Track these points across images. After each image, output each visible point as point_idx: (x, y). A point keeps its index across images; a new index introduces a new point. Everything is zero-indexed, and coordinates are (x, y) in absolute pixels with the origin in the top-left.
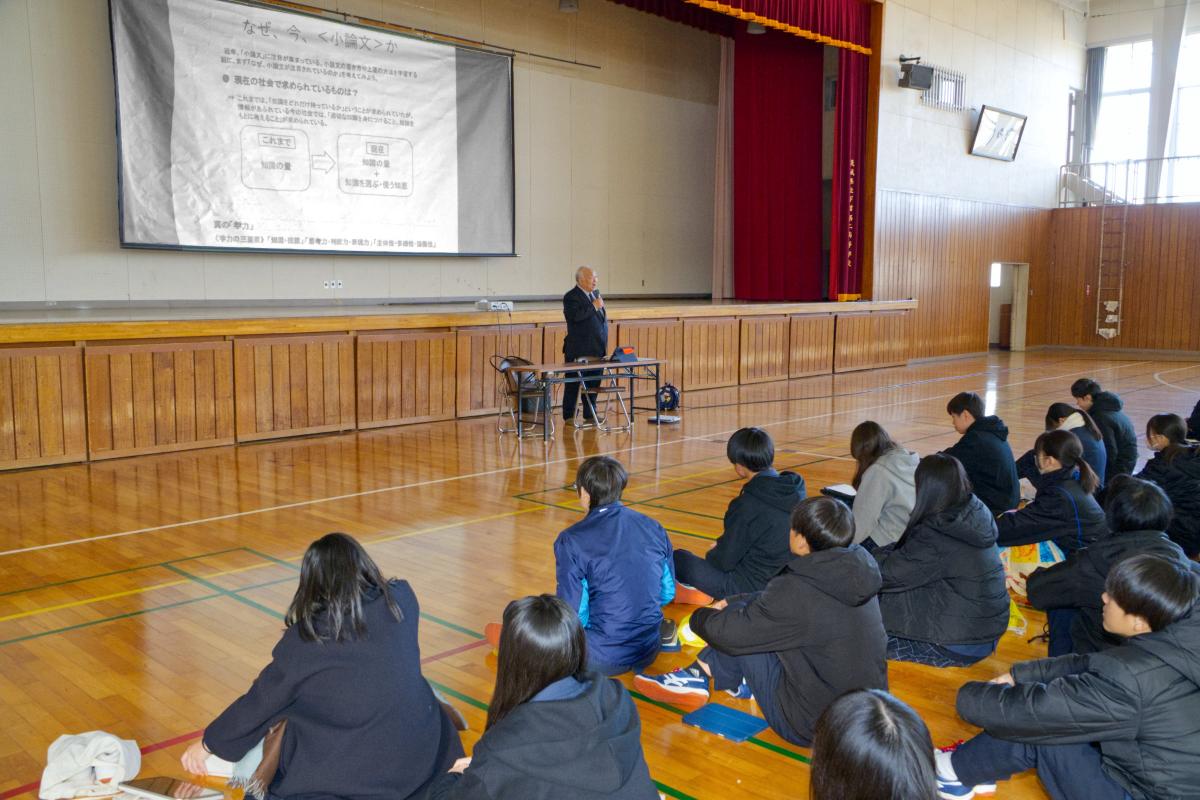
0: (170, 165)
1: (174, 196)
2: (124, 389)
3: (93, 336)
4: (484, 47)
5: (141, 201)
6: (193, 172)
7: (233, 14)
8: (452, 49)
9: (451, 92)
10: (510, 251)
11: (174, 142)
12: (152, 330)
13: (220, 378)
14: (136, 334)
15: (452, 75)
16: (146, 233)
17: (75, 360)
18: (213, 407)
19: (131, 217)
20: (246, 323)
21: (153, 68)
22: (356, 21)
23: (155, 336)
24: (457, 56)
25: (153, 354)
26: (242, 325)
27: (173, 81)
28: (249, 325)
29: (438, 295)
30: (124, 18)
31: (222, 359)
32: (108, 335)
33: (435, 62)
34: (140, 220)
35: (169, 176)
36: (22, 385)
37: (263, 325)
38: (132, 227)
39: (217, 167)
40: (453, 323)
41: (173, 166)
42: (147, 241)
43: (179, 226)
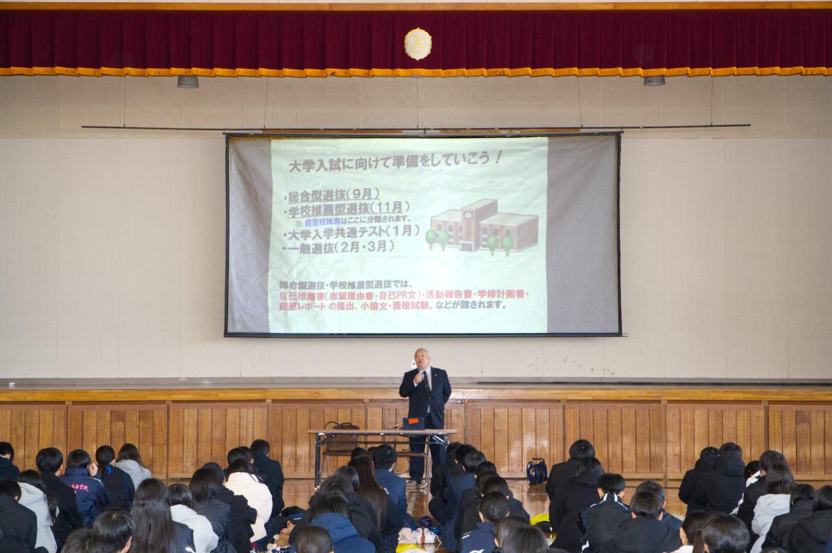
0: (267, 271)
1: (269, 295)
2: (91, 434)
3: (75, 398)
4: (582, 131)
5: (242, 301)
6: (285, 275)
7: (324, 147)
8: (546, 139)
9: (542, 178)
10: (616, 330)
11: (271, 253)
12: (113, 395)
13: (157, 431)
14: (101, 398)
15: (544, 163)
16: (244, 325)
17: (62, 413)
18: (151, 451)
19: (233, 313)
20: (178, 392)
21: (256, 199)
22: (438, 133)
23: (114, 399)
24: (550, 144)
25: (111, 411)
26: (175, 394)
27: (271, 207)
28: (180, 394)
29: (540, 375)
30: (237, 164)
31: (159, 417)
32: (83, 399)
33: (525, 154)
34: (240, 314)
35: (267, 279)
36: (31, 427)
37: (190, 393)
38: (234, 320)
39: (305, 269)
40: (366, 396)
41: (270, 272)
42: (245, 331)
43: (271, 317)
